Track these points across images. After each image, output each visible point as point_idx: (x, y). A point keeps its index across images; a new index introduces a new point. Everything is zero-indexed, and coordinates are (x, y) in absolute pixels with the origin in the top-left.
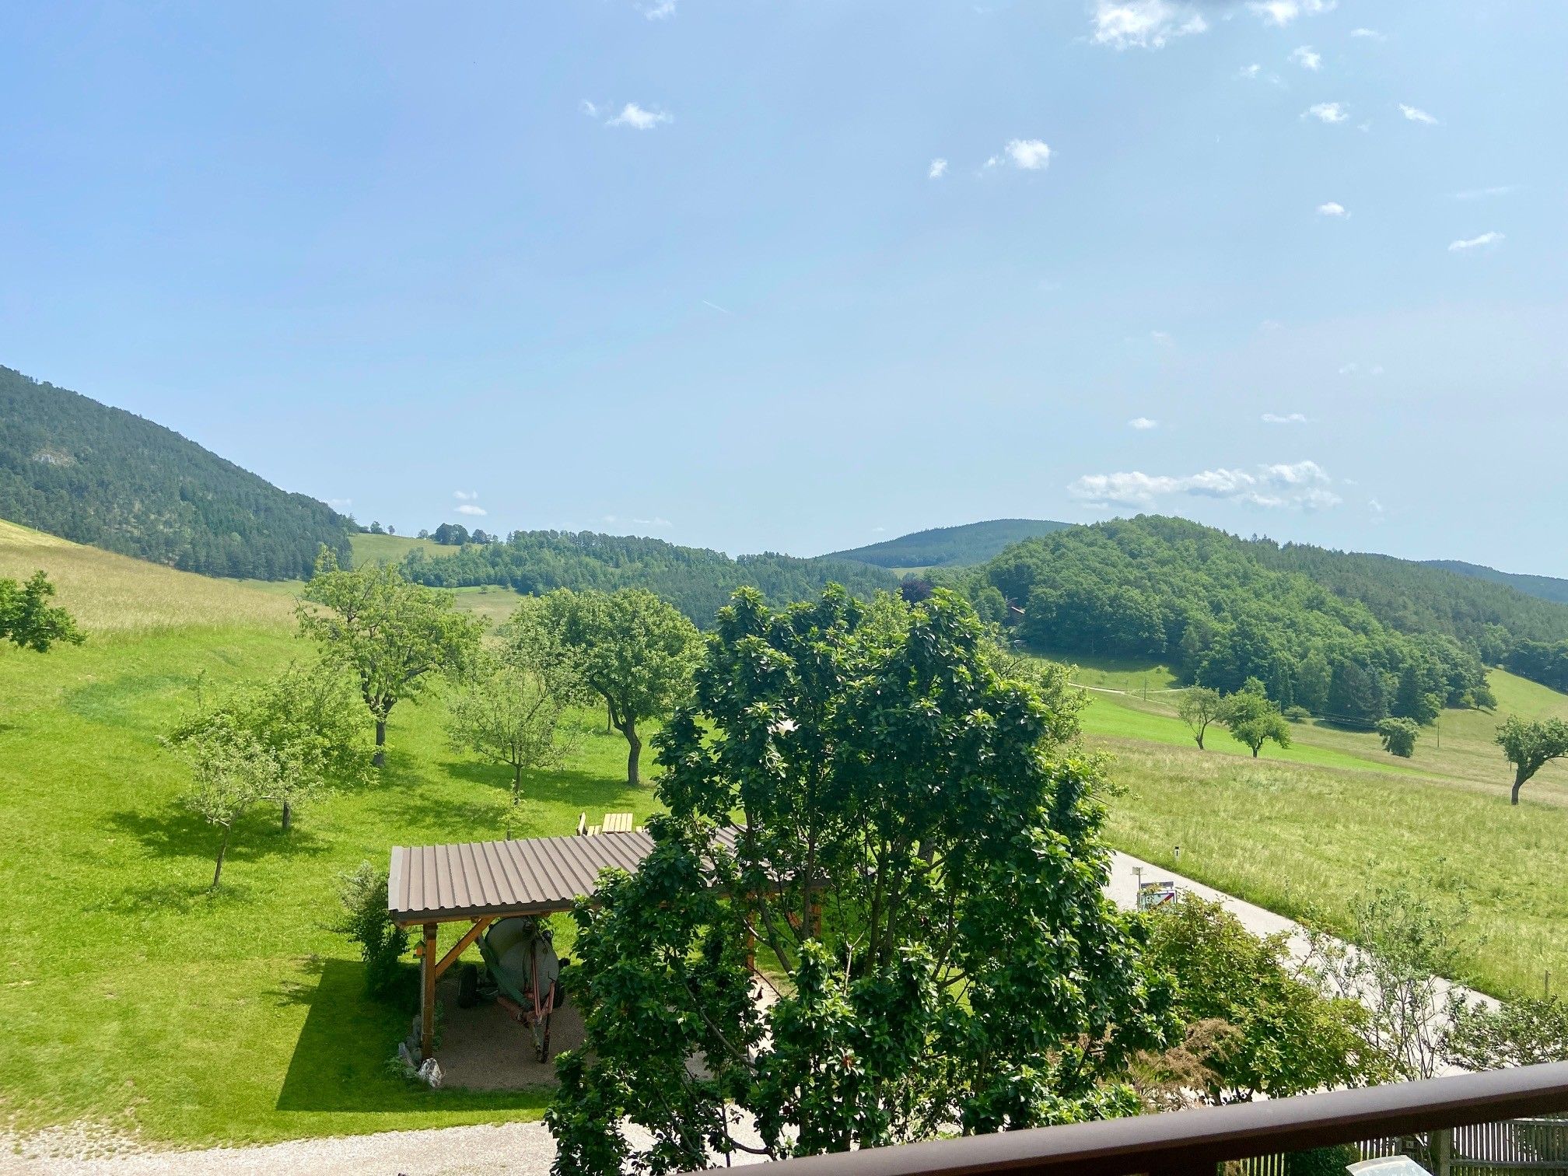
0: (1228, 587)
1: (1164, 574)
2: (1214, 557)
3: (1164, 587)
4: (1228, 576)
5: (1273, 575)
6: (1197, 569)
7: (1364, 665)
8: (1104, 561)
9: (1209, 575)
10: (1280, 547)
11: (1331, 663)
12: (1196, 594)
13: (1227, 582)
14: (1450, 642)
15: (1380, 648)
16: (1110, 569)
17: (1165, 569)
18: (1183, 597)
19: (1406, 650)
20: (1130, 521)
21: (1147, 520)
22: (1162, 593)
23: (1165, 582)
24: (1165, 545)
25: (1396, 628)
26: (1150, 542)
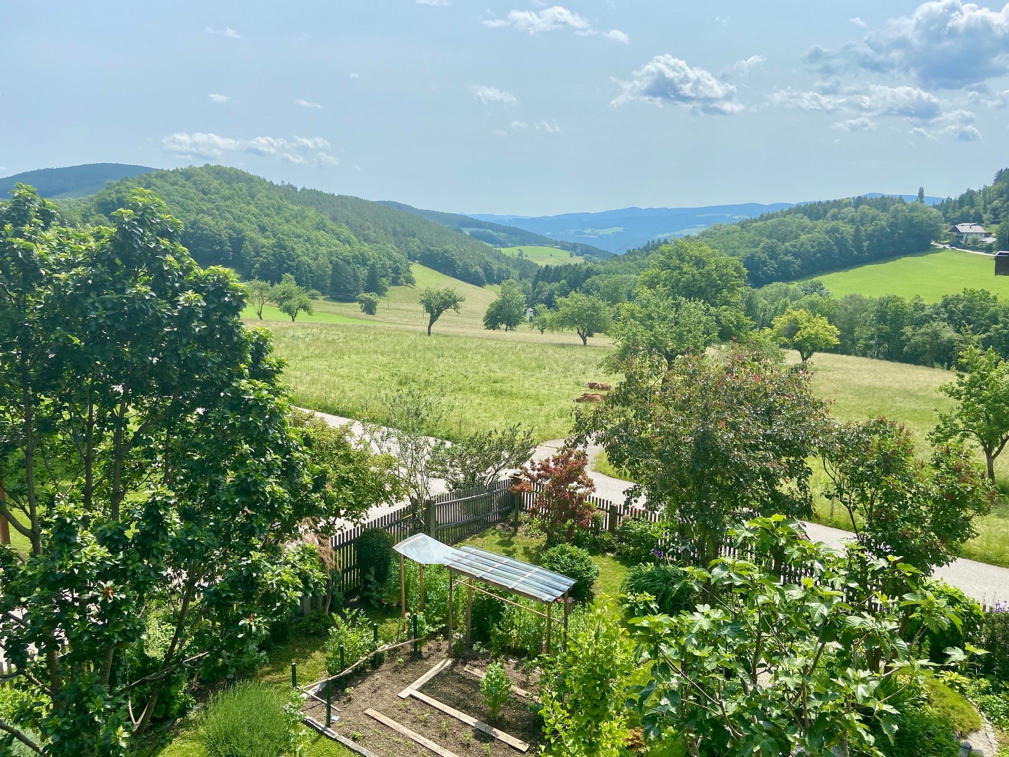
0: (268, 215)
1: (227, 206)
2: (259, 196)
3: (228, 215)
4: (268, 208)
5: (296, 208)
6: (249, 204)
7: (349, 263)
8: (184, 196)
9: (257, 207)
10: (299, 190)
11: (331, 262)
12: (249, 220)
13: (268, 212)
14: (393, 248)
15: (357, 253)
16: (189, 202)
17: (228, 203)
18: (241, 222)
19: (370, 254)
20: (201, 168)
21: (212, 168)
22: (226, 219)
23: (228, 212)
24: (226, 186)
25: (365, 240)
26: (215, 184)
